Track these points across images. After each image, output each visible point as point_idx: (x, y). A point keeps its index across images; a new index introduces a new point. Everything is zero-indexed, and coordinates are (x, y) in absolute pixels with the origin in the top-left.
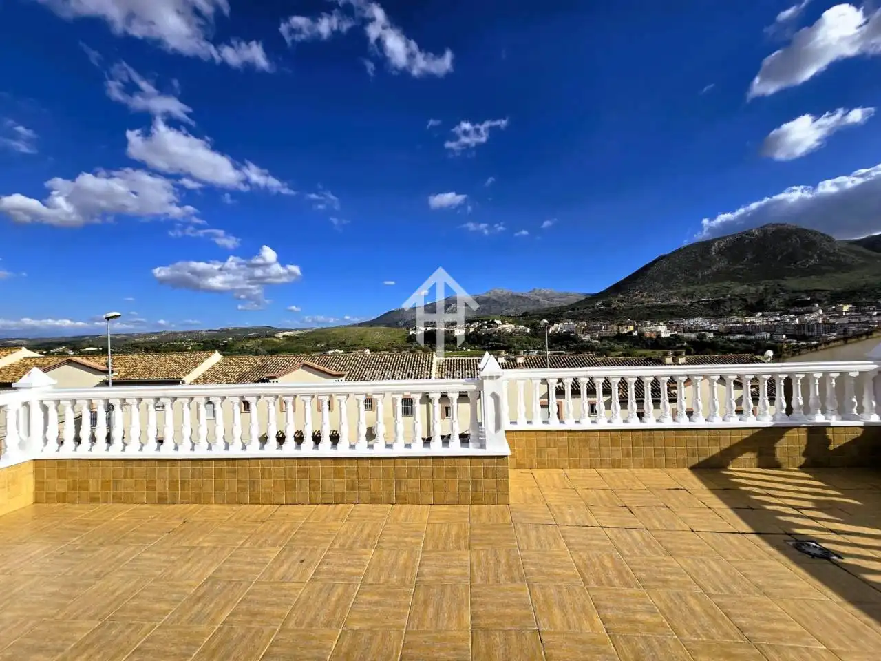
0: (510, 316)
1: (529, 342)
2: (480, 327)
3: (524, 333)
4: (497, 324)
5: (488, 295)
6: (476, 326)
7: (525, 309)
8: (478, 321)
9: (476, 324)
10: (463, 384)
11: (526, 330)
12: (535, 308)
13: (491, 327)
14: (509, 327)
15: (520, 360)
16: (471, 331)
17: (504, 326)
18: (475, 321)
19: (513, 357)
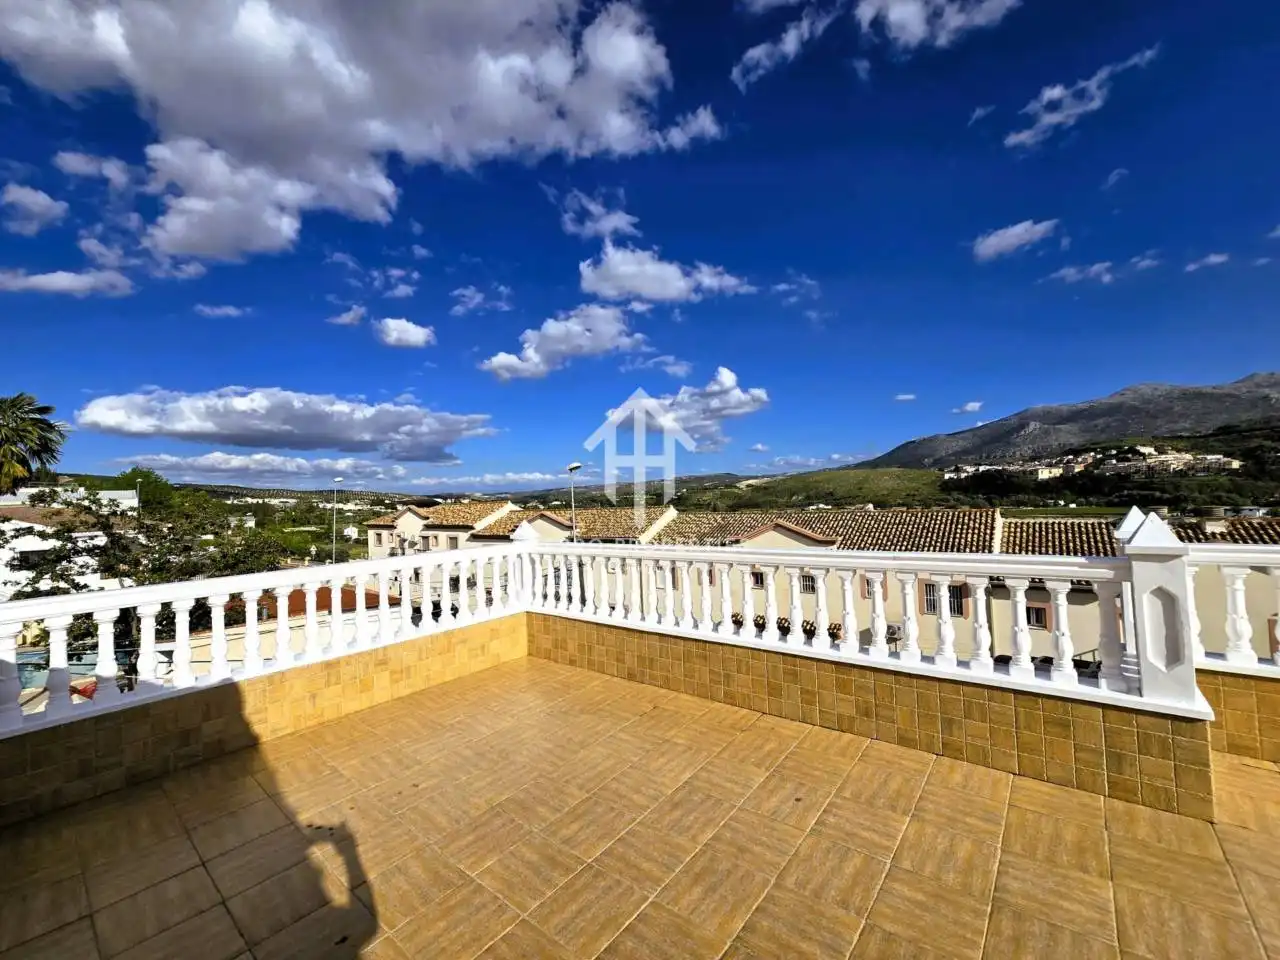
0: (1181, 437)
1: (1238, 490)
2: (1097, 463)
3: (1222, 469)
4: (1143, 455)
5: (1117, 400)
6: (1090, 460)
7: (1222, 420)
8: (1094, 450)
9: (1090, 457)
10: (1081, 566)
11: (1230, 463)
12: (1256, 415)
13: (1128, 460)
14: (1176, 460)
15: (1211, 527)
16: (1077, 470)
17: (1163, 457)
18: (1087, 451)
19: (1194, 520)
